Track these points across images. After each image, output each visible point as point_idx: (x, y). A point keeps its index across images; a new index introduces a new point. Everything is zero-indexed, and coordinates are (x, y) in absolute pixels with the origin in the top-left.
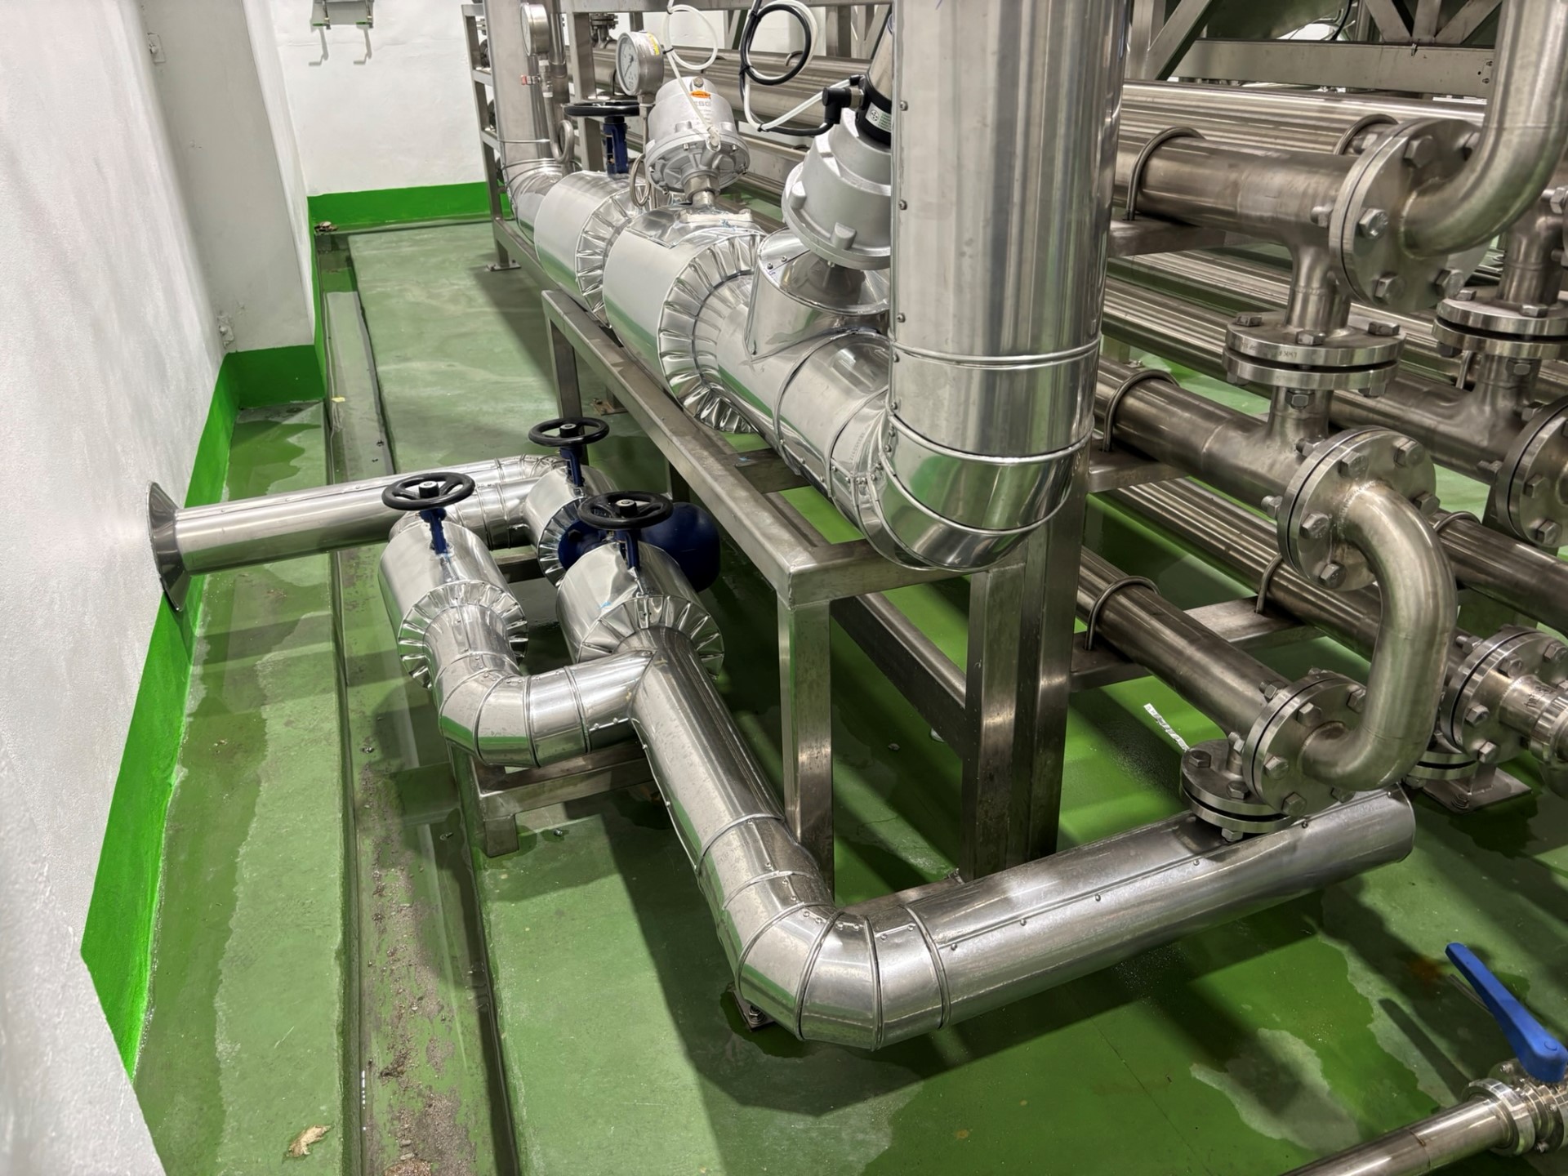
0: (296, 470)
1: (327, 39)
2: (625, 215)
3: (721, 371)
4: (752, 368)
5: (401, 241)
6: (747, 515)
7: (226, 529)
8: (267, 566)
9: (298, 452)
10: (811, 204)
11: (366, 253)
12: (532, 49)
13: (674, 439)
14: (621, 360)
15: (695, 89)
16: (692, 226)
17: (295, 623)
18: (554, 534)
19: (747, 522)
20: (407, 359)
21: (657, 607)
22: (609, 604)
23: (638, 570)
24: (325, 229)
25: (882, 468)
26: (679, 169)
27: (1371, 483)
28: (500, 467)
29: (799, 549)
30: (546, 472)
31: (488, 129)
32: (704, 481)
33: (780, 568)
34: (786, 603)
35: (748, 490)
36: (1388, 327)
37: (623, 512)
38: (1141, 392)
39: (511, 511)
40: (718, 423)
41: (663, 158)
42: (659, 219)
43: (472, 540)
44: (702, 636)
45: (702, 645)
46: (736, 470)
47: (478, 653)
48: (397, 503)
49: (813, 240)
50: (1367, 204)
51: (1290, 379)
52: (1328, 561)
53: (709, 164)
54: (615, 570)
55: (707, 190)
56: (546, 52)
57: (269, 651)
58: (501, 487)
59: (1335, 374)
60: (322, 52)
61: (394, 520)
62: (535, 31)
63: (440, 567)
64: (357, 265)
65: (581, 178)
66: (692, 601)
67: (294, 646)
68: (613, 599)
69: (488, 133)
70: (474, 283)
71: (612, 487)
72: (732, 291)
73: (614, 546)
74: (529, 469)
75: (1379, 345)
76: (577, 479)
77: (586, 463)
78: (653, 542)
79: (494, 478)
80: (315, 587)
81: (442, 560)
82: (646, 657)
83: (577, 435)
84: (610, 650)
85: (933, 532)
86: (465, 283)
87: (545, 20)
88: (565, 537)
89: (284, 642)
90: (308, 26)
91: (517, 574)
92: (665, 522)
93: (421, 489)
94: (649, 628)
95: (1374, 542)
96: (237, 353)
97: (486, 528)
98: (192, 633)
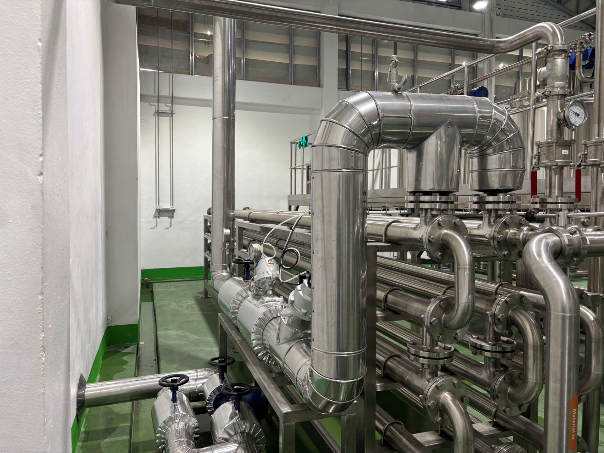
0: (124, 369)
1: (158, 221)
2: (247, 294)
3: (270, 346)
4: (278, 347)
5: (171, 286)
6: (273, 393)
7: (102, 391)
8: (109, 406)
9: (126, 362)
10: (295, 302)
11: (158, 290)
12: (225, 241)
13: (254, 367)
14: (241, 339)
15: (270, 262)
16: (265, 301)
17: (117, 428)
18: (212, 397)
19: (273, 396)
20: (168, 330)
21: (244, 425)
22: (228, 423)
23: (239, 411)
24: (145, 281)
25: (309, 381)
26: (263, 283)
27: (448, 392)
28: (197, 372)
29: (287, 405)
30: (212, 375)
31: (207, 252)
32: (261, 382)
33: (281, 411)
34: (282, 423)
35: (274, 385)
36: (448, 347)
37: (236, 390)
38: (391, 360)
39: (199, 388)
40: (268, 362)
41: (259, 280)
42: (257, 296)
43: (185, 398)
44: (259, 437)
45: (258, 440)
46: (271, 378)
47: (183, 439)
48: (163, 384)
49: (296, 312)
50: (432, 316)
51: (423, 361)
52: (438, 416)
53: (272, 283)
54: (231, 411)
55: (271, 290)
56: (229, 241)
57: (106, 438)
58: (196, 379)
59: (435, 360)
60: (155, 225)
61: (159, 390)
62: (226, 236)
63: (173, 408)
64: (155, 294)
65: (235, 280)
66: (256, 423)
67: (115, 436)
68: (229, 421)
69: (207, 253)
70: (195, 302)
71: (234, 381)
72: (275, 322)
73: (232, 402)
74: (206, 373)
75: (447, 352)
76: (222, 378)
77: (226, 372)
78: (245, 401)
79: (194, 376)
80: (125, 414)
81: (175, 405)
82: (238, 443)
83: (224, 363)
84: (226, 440)
85: (323, 402)
86: (191, 302)
87: (229, 233)
88: (216, 398)
89: (112, 435)
90: (152, 217)
91: (198, 411)
92: (250, 394)
93: (172, 380)
94: (241, 432)
95: (449, 410)
96: (111, 326)
97: (190, 394)
98: (80, 430)
